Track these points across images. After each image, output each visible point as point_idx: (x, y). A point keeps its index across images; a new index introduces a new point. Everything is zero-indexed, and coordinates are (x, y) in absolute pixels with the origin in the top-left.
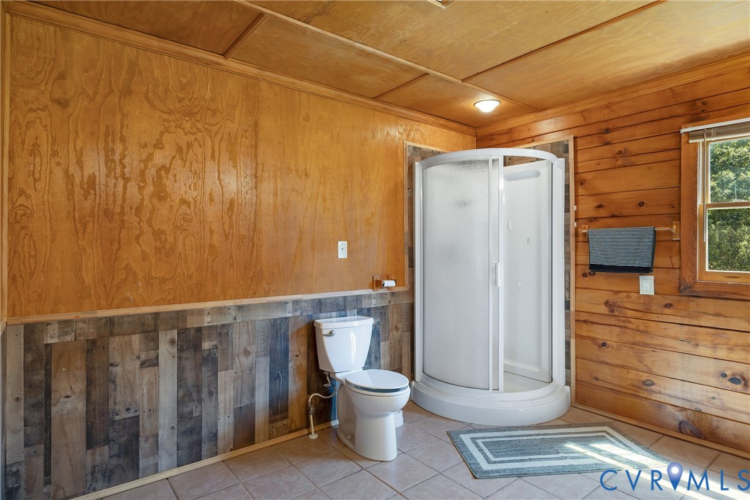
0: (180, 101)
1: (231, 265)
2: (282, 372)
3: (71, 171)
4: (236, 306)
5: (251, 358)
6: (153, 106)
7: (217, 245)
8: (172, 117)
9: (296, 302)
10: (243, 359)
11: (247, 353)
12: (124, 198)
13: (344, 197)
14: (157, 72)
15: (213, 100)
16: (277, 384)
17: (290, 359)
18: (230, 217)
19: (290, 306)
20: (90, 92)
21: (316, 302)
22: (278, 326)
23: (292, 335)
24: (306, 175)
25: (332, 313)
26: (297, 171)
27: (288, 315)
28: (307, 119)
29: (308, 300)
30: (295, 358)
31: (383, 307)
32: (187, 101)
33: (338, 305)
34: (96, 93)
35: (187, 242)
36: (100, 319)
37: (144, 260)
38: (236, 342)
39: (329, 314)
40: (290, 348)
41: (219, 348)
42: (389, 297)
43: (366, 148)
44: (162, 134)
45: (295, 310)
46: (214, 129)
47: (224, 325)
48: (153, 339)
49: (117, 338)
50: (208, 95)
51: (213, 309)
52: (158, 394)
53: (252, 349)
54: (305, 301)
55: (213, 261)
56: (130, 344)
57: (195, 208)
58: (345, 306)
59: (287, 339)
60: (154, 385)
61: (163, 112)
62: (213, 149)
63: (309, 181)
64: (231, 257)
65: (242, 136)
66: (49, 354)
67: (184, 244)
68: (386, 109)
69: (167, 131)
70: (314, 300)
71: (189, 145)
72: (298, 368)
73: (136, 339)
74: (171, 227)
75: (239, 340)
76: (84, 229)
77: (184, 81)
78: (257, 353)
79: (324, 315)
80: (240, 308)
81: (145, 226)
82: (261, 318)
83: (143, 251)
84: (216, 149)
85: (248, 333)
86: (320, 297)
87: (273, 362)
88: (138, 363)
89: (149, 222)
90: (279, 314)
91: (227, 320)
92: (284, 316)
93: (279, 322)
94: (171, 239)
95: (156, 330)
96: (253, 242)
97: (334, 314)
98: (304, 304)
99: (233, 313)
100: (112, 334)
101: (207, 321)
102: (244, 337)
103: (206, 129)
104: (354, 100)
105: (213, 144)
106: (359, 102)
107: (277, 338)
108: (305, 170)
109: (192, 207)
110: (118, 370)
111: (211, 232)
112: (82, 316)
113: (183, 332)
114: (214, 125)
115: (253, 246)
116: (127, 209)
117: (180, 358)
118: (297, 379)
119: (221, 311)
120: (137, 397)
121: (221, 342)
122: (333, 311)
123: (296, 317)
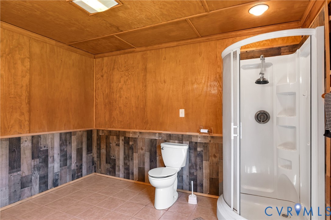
0: (125, 67)
1: (138, 118)
2: (154, 160)
3: (104, 93)
4: (139, 132)
5: (143, 151)
6: (119, 71)
7: (134, 111)
8: (123, 73)
9: (160, 134)
10: (141, 151)
11: (142, 149)
12: (113, 98)
13: (183, 89)
14: (120, 61)
15: (133, 64)
16: (153, 164)
17: (157, 156)
18: (138, 101)
19: (157, 135)
20: (107, 72)
21: (168, 135)
22: (153, 142)
23: (158, 146)
24: (165, 82)
25: (176, 141)
26: (161, 81)
27: (157, 138)
28: (165, 59)
29: (165, 134)
30: (159, 156)
31: (205, 143)
32: (126, 66)
33: (179, 138)
34: (108, 72)
35: (126, 110)
36: (108, 130)
37: (117, 115)
38: (139, 144)
39: (174, 141)
40: (157, 152)
41: (134, 145)
42: (209, 139)
43: (195, 63)
44: (121, 78)
45: (159, 137)
46: (133, 73)
47: (135, 138)
48: (118, 138)
49: (111, 136)
50: (132, 63)
51: (133, 132)
52: (119, 154)
53: (144, 148)
54: (164, 134)
55: (133, 116)
56: (114, 138)
57: (129, 99)
58: (182, 139)
59: (156, 148)
60: (119, 151)
61: (121, 72)
62: (133, 79)
63: (166, 84)
64: (138, 115)
65: (142, 73)
66: (100, 137)
67: (126, 111)
68: (208, 39)
69: (122, 77)
70: (167, 134)
71: (127, 80)
72: (160, 160)
73: (115, 137)
74: (123, 106)
75: (140, 144)
76: (106, 107)
77: (126, 60)
78: (145, 150)
79: (171, 141)
80: (140, 133)
81: (117, 105)
82: (147, 138)
83: (117, 113)
84: (134, 80)
85: (142, 142)
86: (170, 133)
87: (151, 155)
88: (115, 144)
89: (118, 104)
90: (153, 137)
91: (137, 136)
92: (155, 138)
93: (153, 140)
94: (123, 109)
95: (119, 136)
96: (145, 110)
97: (177, 141)
98: (163, 135)
99: (138, 134)
100: (110, 135)
101: (131, 135)
102: (141, 143)
103: (131, 74)
104: (188, 42)
105: (133, 78)
106: (190, 42)
107: (152, 146)
108: (164, 80)
109: (128, 99)
110: (111, 145)
111: (133, 106)
112: (105, 129)
113: (125, 138)
114: (133, 72)
115: (145, 111)
116: (114, 101)
117: (124, 145)
118: (160, 164)
119: (135, 133)
120: (115, 154)
121: (134, 143)
122: (176, 140)
123: (160, 140)
